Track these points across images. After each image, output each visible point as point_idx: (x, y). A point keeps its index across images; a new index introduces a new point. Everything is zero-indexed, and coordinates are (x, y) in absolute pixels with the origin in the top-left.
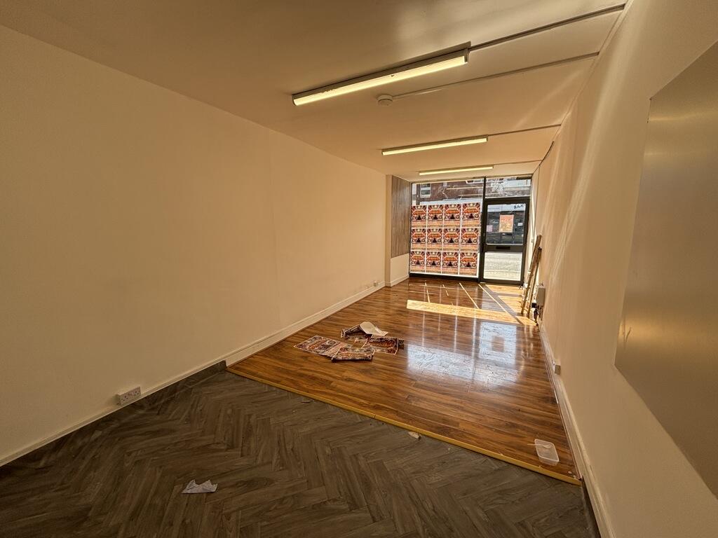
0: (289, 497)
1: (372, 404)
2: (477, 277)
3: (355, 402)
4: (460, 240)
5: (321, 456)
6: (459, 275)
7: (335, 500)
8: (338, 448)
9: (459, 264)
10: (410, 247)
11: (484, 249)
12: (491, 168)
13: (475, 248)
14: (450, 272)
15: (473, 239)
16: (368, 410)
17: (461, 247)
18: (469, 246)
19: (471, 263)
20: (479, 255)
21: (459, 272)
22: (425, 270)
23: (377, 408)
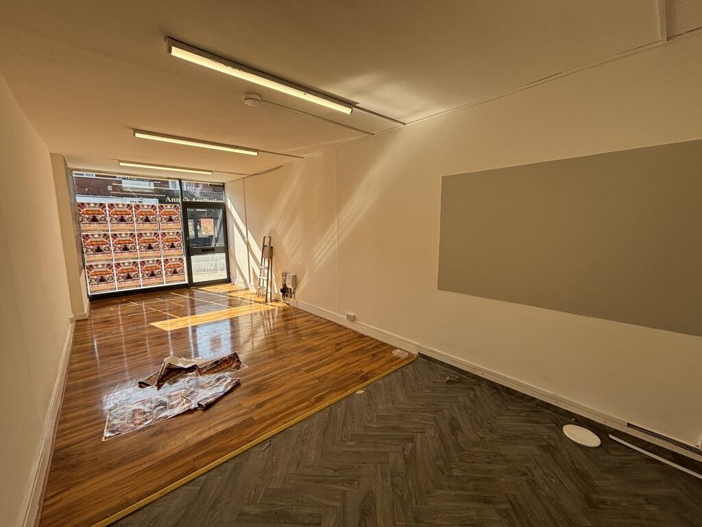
0: (391, 479)
1: (313, 400)
2: (187, 282)
3: (301, 410)
4: (161, 246)
5: (355, 449)
6: (165, 285)
7: (404, 449)
8: (351, 435)
9: (164, 272)
10: (83, 259)
11: (189, 253)
12: (210, 173)
13: (179, 253)
14: (154, 283)
15: (176, 244)
16: (317, 405)
17: (163, 253)
18: (173, 251)
19: (178, 270)
20: (184, 258)
21: (165, 281)
22: (117, 286)
23: (319, 399)
